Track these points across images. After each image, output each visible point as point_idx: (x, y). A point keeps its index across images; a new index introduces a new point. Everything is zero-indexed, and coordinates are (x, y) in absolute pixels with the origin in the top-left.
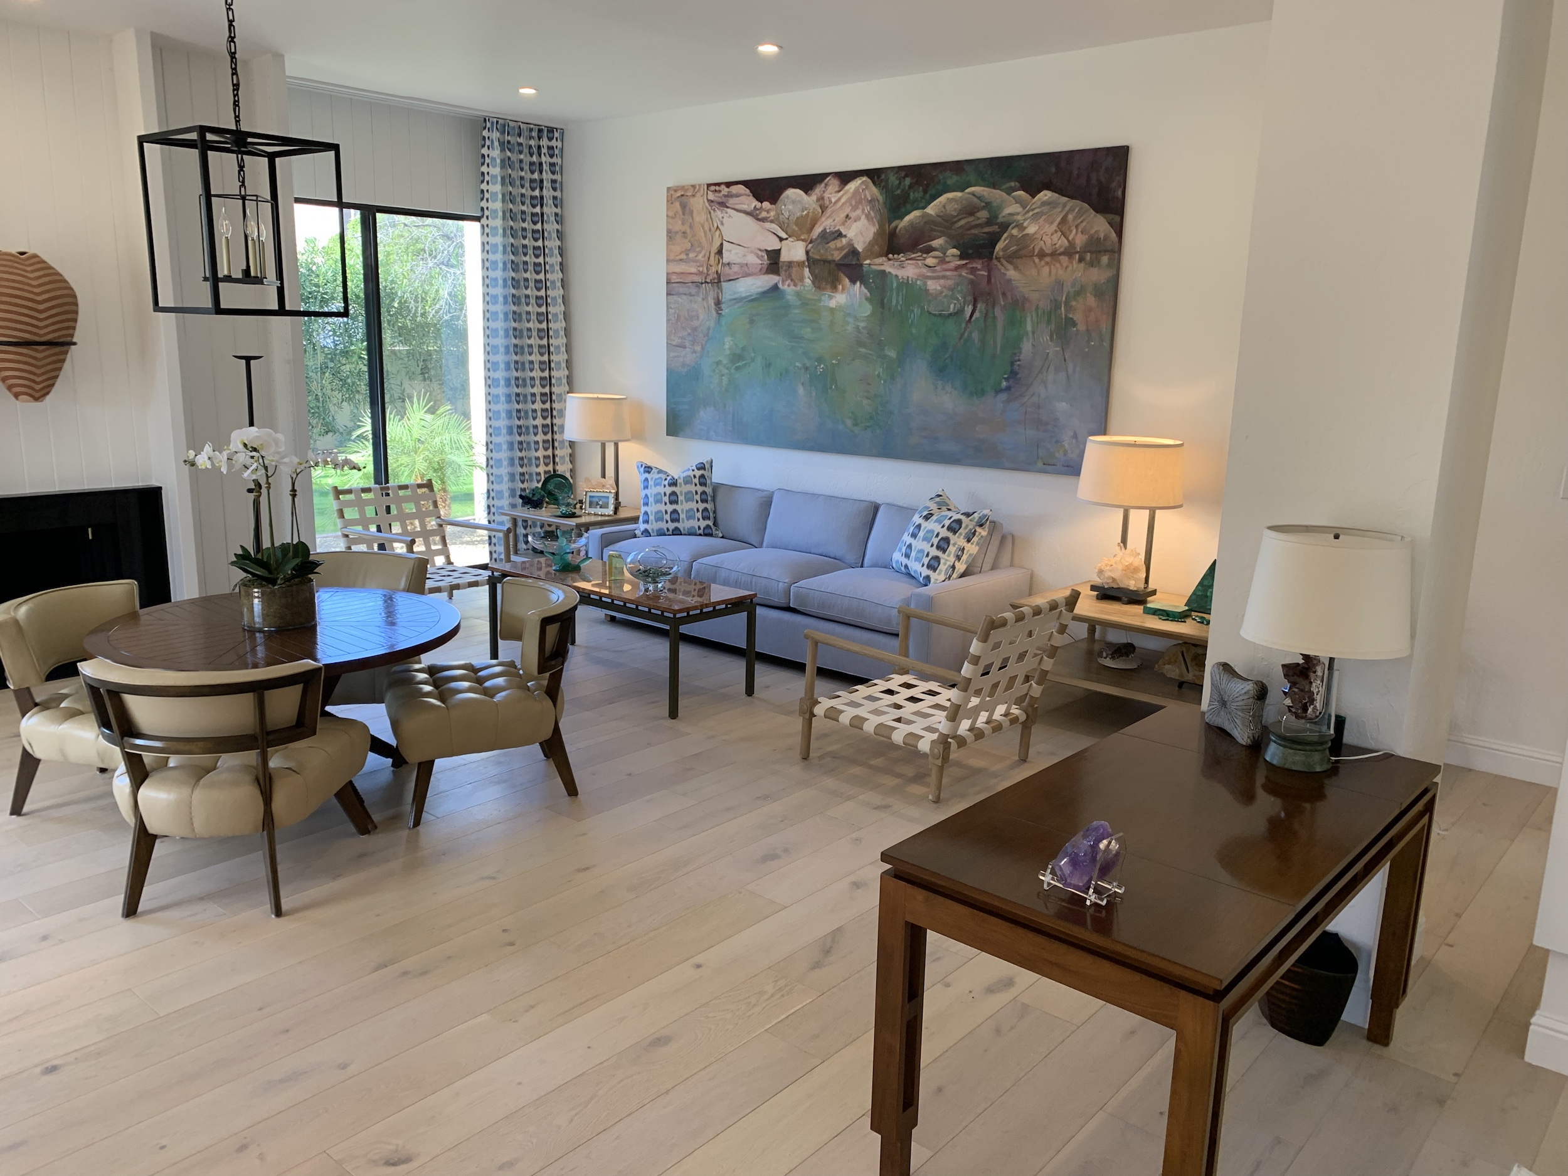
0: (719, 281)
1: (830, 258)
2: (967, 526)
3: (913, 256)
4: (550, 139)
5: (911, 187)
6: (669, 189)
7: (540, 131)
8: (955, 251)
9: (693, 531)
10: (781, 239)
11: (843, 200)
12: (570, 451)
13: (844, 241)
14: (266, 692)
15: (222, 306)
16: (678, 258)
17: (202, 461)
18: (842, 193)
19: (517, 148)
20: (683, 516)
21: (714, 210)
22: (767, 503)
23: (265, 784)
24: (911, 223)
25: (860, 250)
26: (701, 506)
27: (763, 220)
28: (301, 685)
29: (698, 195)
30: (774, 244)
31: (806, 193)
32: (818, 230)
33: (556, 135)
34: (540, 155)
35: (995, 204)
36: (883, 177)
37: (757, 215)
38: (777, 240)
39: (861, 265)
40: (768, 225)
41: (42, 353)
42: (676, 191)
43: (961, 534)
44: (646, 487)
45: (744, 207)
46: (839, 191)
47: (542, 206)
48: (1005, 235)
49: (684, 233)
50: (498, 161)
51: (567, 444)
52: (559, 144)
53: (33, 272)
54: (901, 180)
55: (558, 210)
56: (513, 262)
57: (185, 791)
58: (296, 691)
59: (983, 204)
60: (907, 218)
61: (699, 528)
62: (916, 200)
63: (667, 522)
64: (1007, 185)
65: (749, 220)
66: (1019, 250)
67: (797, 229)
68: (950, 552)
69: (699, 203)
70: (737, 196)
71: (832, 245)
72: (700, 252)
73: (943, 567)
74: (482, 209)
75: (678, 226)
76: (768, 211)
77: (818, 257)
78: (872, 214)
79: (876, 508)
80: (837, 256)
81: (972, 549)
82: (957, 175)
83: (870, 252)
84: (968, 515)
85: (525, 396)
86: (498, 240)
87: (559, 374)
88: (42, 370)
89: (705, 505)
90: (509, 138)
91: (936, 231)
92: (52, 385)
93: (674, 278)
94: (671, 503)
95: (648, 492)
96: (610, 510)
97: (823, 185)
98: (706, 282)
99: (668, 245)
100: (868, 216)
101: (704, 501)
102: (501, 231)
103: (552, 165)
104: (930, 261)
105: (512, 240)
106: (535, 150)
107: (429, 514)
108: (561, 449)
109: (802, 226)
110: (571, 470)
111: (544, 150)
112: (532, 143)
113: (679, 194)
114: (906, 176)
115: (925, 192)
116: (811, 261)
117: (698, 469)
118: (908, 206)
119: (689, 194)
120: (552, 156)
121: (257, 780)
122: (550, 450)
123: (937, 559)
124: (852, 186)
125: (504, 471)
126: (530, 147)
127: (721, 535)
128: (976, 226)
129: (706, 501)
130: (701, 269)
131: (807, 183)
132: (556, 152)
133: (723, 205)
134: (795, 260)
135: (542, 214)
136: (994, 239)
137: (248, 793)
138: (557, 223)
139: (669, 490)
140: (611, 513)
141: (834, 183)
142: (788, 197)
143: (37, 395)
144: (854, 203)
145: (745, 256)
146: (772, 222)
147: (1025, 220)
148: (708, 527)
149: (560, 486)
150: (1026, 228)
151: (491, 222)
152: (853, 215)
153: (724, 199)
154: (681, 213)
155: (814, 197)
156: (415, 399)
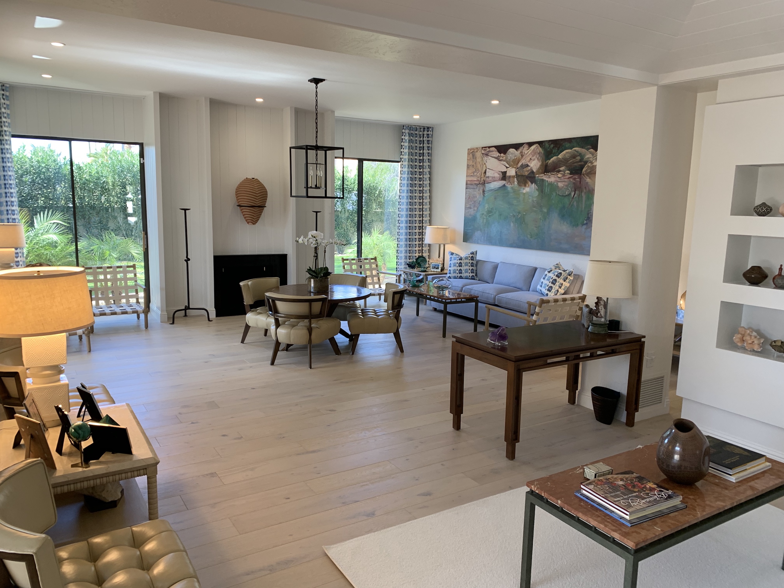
0: (484, 183)
1: (524, 174)
2: (564, 275)
3: (553, 173)
4: (428, 131)
5: (553, 148)
6: (468, 149)
7: (424, 128)
8: (568, 172)
9: (467, 277)
10: (507, 167)
11: (529, 153)
12: (428, 248)
13: (529, 168)
14: (312, 303)
15: (309, 195)
16: (470, 175)
17: (300, 241)
18: (529, 150)
19: (415, 135)
20: (463, 271)
21: (484, 157)
22: (496, 267)
23: (310, 330)
24: (553, 162)
25: (535, 171)
26: (471, 268)
27: (501, 160)
28: (322, 302)
29: (478, 151)
30: (504, 169)
31: (516, 150)
32: (520, 164)
33: (430, 129)
34: (424, 137)
35: (582, 154)
36: (543, 144)
37: (499, 159)
38: (506, 168)
39: (535, 177)
40: (502, 162)
41: (256, 209)
42: (471, 150)
43: (561, 278)
44: (451, 260)
45: (495, 156)
46: (528, 150)
47: (423, 156)
48: (586, 166)
49: (473, 165)
50: (408, 141)
51: (427, 245)
52: (431, 133)
53: (256, 184)
54: (550, 145)
55: (430, 158)
56: (411, 177)
57: (289, 330)
58: (320, 303)
59: (578, 154)
60: (552, 159)
61: (470, 276)
62: (554, 153)
63: (457, 273)
64: (587, 147)
65: (496, 160)
66: (591, 171)
67: (512, 164)
68: (557, 285)
69: (478, 154)
70: (492, 151)
71: (525, 169)
72: (478, 173)
73: (553, 290)
74: (401, 158)
75: (471, 163)
76: (503, 157)
77: (520, 174)
78: (539, 158)
79: (536, 269)
80: (526, 174)
81: (566, 284)
82: (569, 143)
83: (538, 172)
84: (564, 271)
85: (413, 227)
86: (406, 170)
87: (426, 219)
88: (256, 215)
89: (472, 268)
90: (412, 132)
91: (562, 164)
92: (258, 220)
93: (469, 182)
94: (459, 266)
95: (451, 262)
96: (439, 270)
97: (522, 147)
98: (480, 184)
99: (467, 170)
100: (538, 159)
101: (472, 266)
102: (407, 166)
103: (428, 141)
104: (559, 175)
105: (411, 170)
106: (422, 136)
107: (374, 269)
108: (425, 247)
109: (514, 163)
110: (429, 256)
111: (425, 136)
112: (421, 133)
113: (472, 151)
114: (551, 144)
115: (558, 150)
116: (517, 176)
117: (471, 254)
118: (552, 155)
119: (475, 151)
120: (428, 138)
121: (308, 329)
122: (421, 248)
123: (551, 287)
124: (533, 147)
125: (403, 255)
126: (420, 135)
127: (478, 279)
128: (576, 162)
129: (473, 266)
130: (478, 179)
131: (517, 146)
132: (430, 136)
133: (487, 155)
134: (512, 175)
135: (423, 159)
136: (582, 167)
137: (305, 332)
138: (429, 162)
139: (459, 261)
140: (440, 271)
141: (526, 146)
142: (510, 152)
143: (254, 223)
144: (533, 154)
145: (494, 174)
146: (504, 161)
147: (593, 160)
148: (473, 276)
149: (422, 261)
150: (593, 163)
151: (404, 163)
152: (533, 158)
153: (487, 153)
154: (472, 158)
155: (519, 152)
156: (375, 229)
